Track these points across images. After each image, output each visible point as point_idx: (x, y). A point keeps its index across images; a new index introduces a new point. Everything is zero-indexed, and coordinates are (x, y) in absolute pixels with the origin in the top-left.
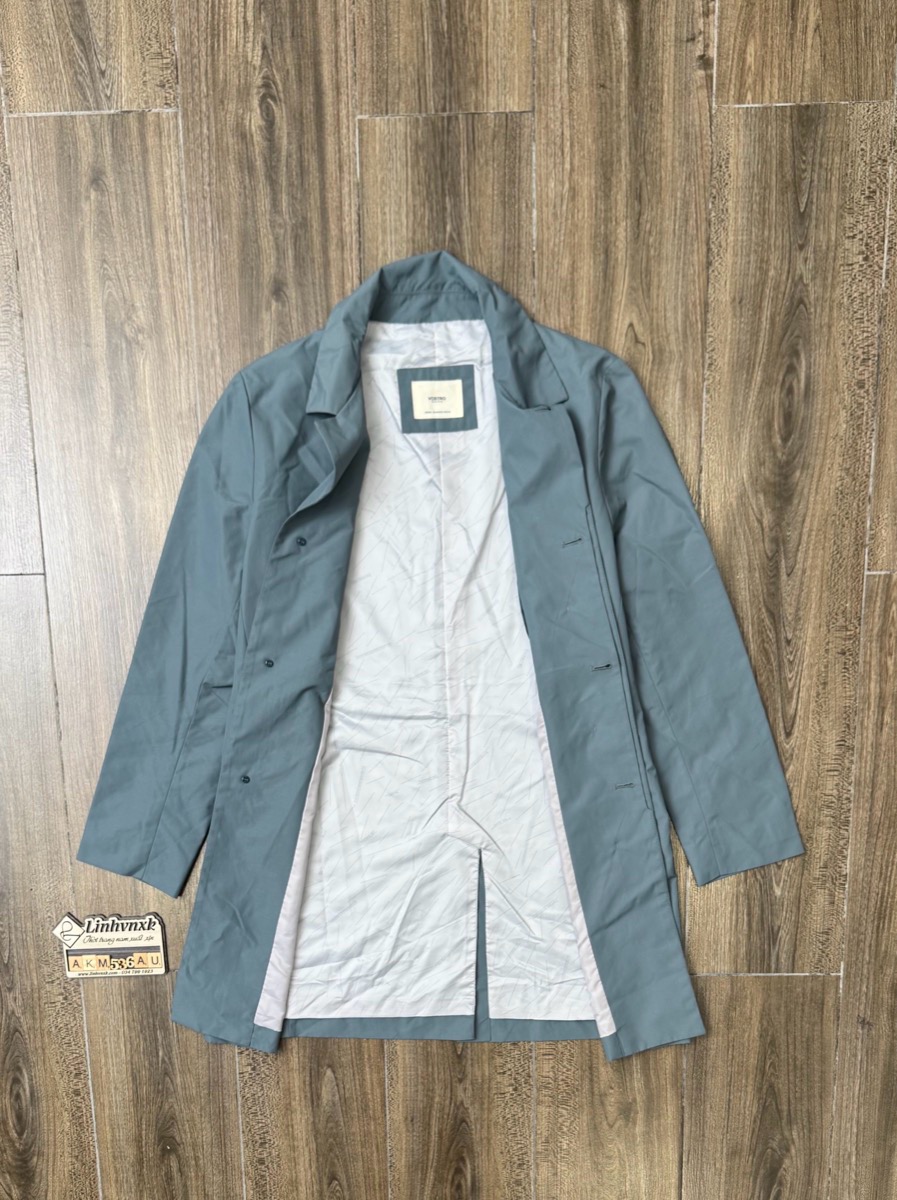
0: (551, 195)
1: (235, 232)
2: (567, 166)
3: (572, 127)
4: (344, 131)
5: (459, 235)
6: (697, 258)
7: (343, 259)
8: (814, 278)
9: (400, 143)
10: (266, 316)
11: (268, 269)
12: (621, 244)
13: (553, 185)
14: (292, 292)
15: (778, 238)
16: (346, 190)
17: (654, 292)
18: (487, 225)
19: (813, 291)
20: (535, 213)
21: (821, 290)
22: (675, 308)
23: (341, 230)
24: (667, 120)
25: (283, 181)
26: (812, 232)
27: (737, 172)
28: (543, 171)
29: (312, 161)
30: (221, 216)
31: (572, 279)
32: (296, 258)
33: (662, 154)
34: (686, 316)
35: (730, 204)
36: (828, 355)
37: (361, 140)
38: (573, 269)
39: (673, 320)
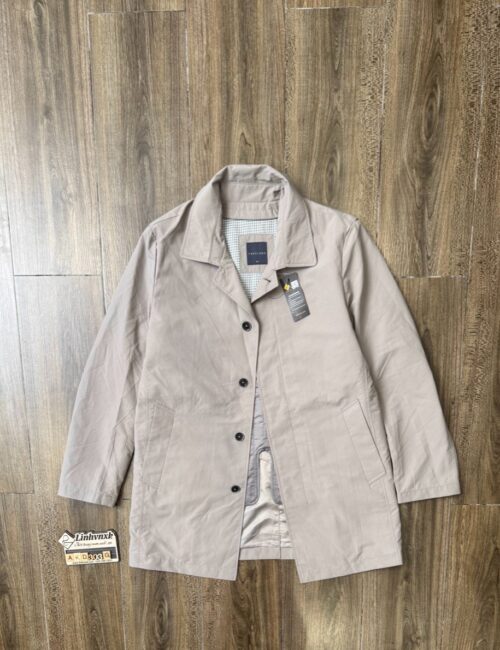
0: (197, 59)
1: (23, 79)
2: (205, 42)
3: (207, 20)
4: (81, 21)
5: (146, 81)
6: (279, 96)
7: (82, 95)
8: (343, 108)
9: (112, 28)
10: (41, 127)
11: (41, 100)
12: (236, 88)
13: (196, 53)
14: (55, 113)
15: (323, 85)
16: (83, 55)
17: (255, 116)
18: (161, 76)
19: (343, 116)
20: (188, 69)
21: (347, 115)
22: (267, 125)
23: (81, 78)
24: (260, 15)
25: (48, 49)
26: (342, 81)
27: (300, 47)
28: (192, 45)
29: (64, 38)
30: (15, 69)
31: (209, 108)
32: (57, 93)
33: (257, 36)
34: (273, 129)
35: (296, 65)
36: (352, 153)
37: (90, 27)
38: (210, 101)
39: (266, 131)
